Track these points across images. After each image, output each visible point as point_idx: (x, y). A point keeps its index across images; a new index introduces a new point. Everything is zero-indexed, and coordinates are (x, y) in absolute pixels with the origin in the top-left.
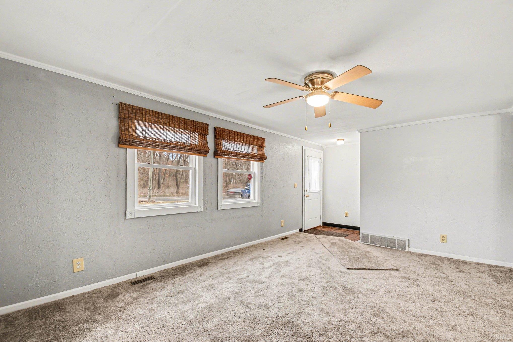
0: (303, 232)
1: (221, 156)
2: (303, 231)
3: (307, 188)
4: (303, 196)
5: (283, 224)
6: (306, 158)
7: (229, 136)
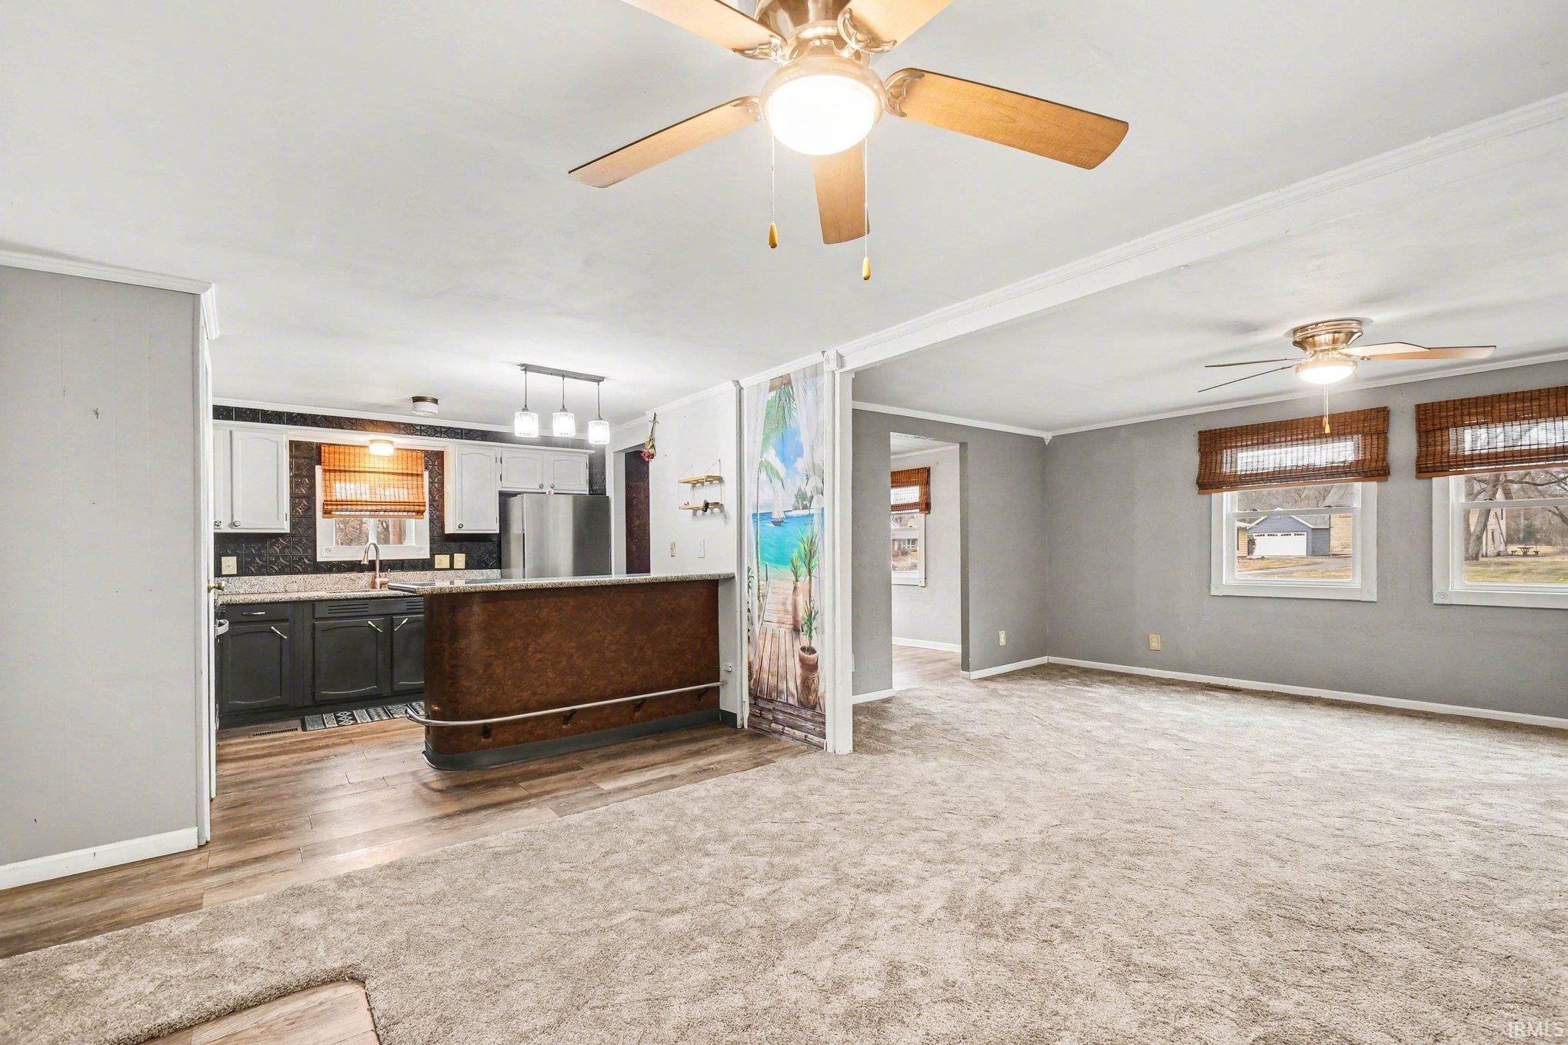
7: (1469, 414)
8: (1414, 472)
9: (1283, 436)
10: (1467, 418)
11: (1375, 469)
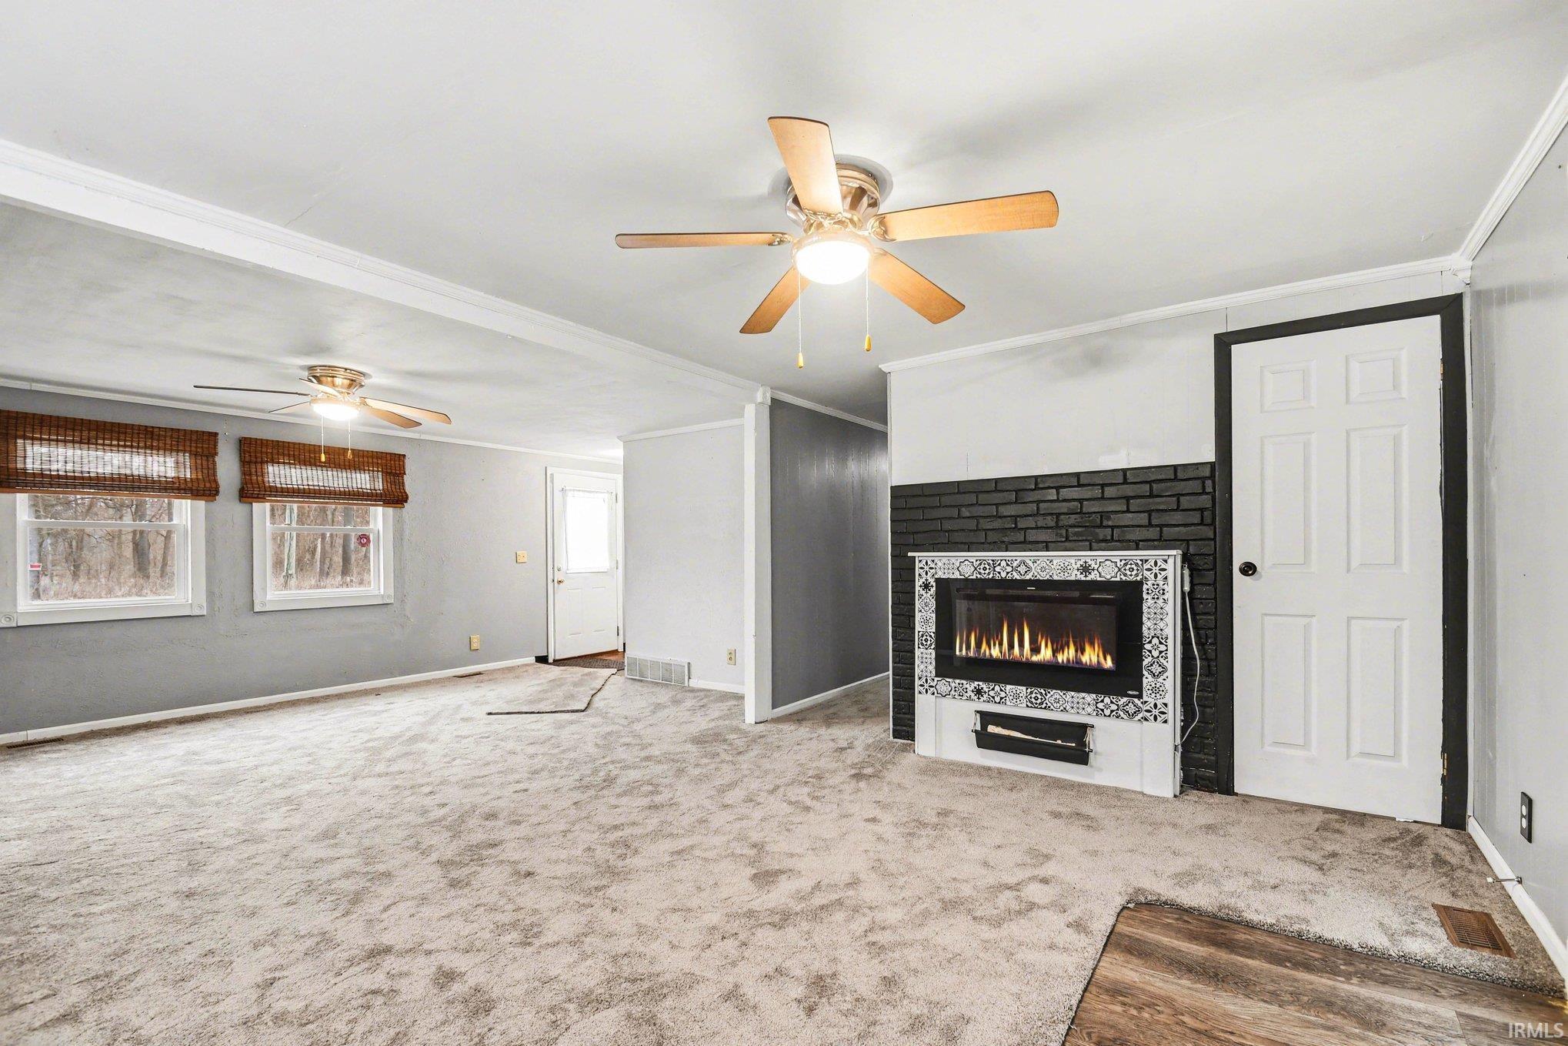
0: (550, 664)
1: (260, 497)
2: (551, 661)
3: (561, 562)
4: (550, 581)
5: (475, 646)
6: (558, 495)
7: (284, 455)
8: (237, 497)
9: (108, 439)
10: (281, 457)
11: (204, 489)
